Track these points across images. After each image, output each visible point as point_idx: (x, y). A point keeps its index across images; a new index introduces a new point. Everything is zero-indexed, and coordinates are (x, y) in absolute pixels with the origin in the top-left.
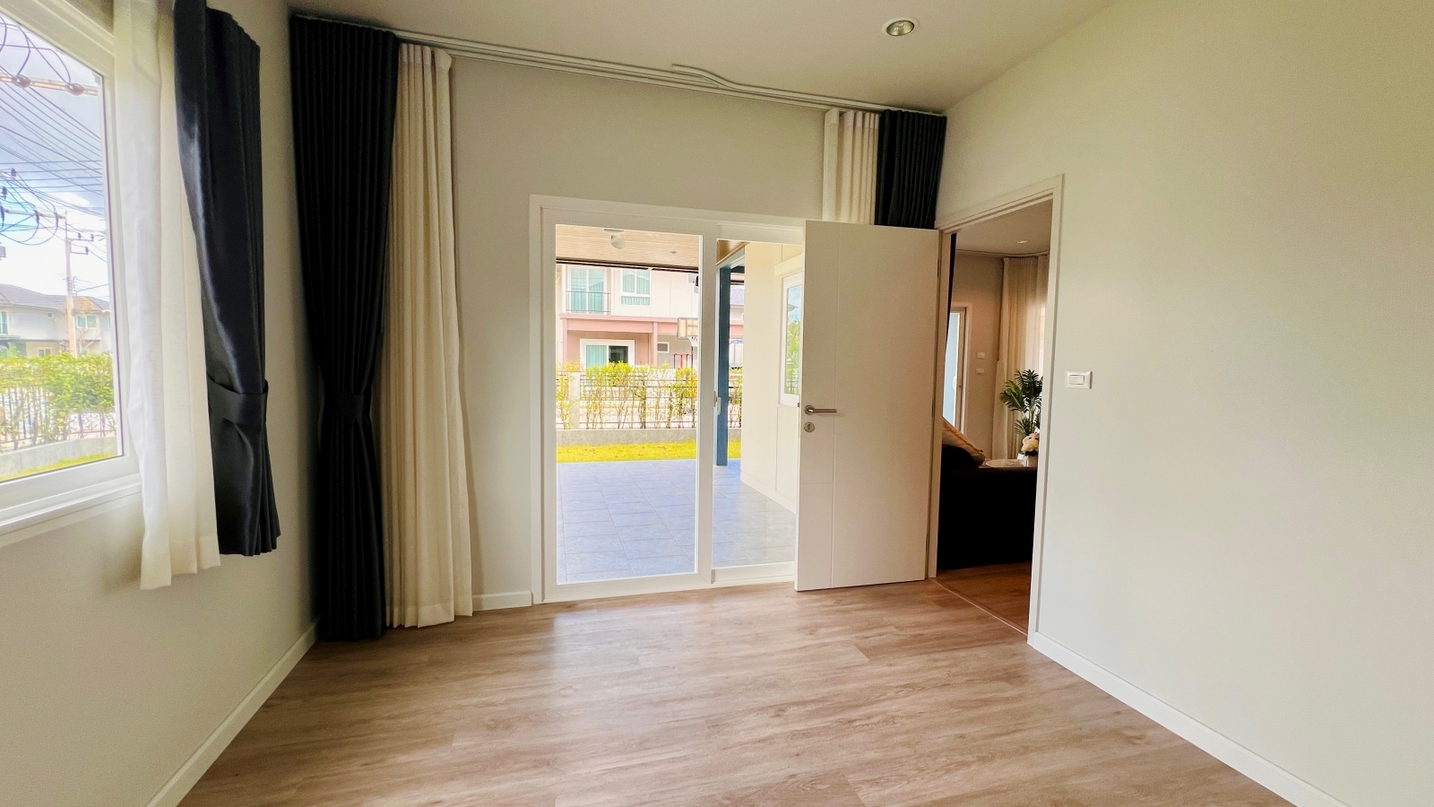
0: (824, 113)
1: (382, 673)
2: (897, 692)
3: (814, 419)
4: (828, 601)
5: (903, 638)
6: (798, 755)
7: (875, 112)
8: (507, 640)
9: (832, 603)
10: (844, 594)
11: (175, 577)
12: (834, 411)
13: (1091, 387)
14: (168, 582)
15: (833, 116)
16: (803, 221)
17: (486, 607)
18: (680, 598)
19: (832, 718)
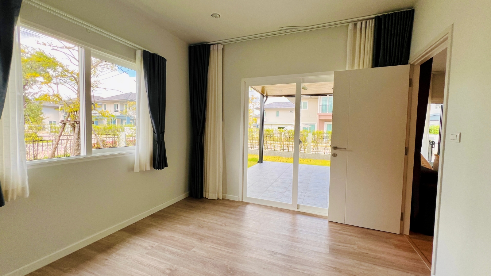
0: (348, 26)
1: (192, 207)
2: (326, 268)
3: (337, 151)
4: (338, 228)
5: (356, 251)
6: (264, 268)
7: (372, 19)
8: (224, 208)
9: (338, 229)
10: (348, 227)
11: (140, 171)
12: (345, 149)
13: (460, 141)
14: (139, 172)
15: (351, 26)
16: (333, 72)
17: (227, 198)
18: (282, 211)
19: (289, 264)
